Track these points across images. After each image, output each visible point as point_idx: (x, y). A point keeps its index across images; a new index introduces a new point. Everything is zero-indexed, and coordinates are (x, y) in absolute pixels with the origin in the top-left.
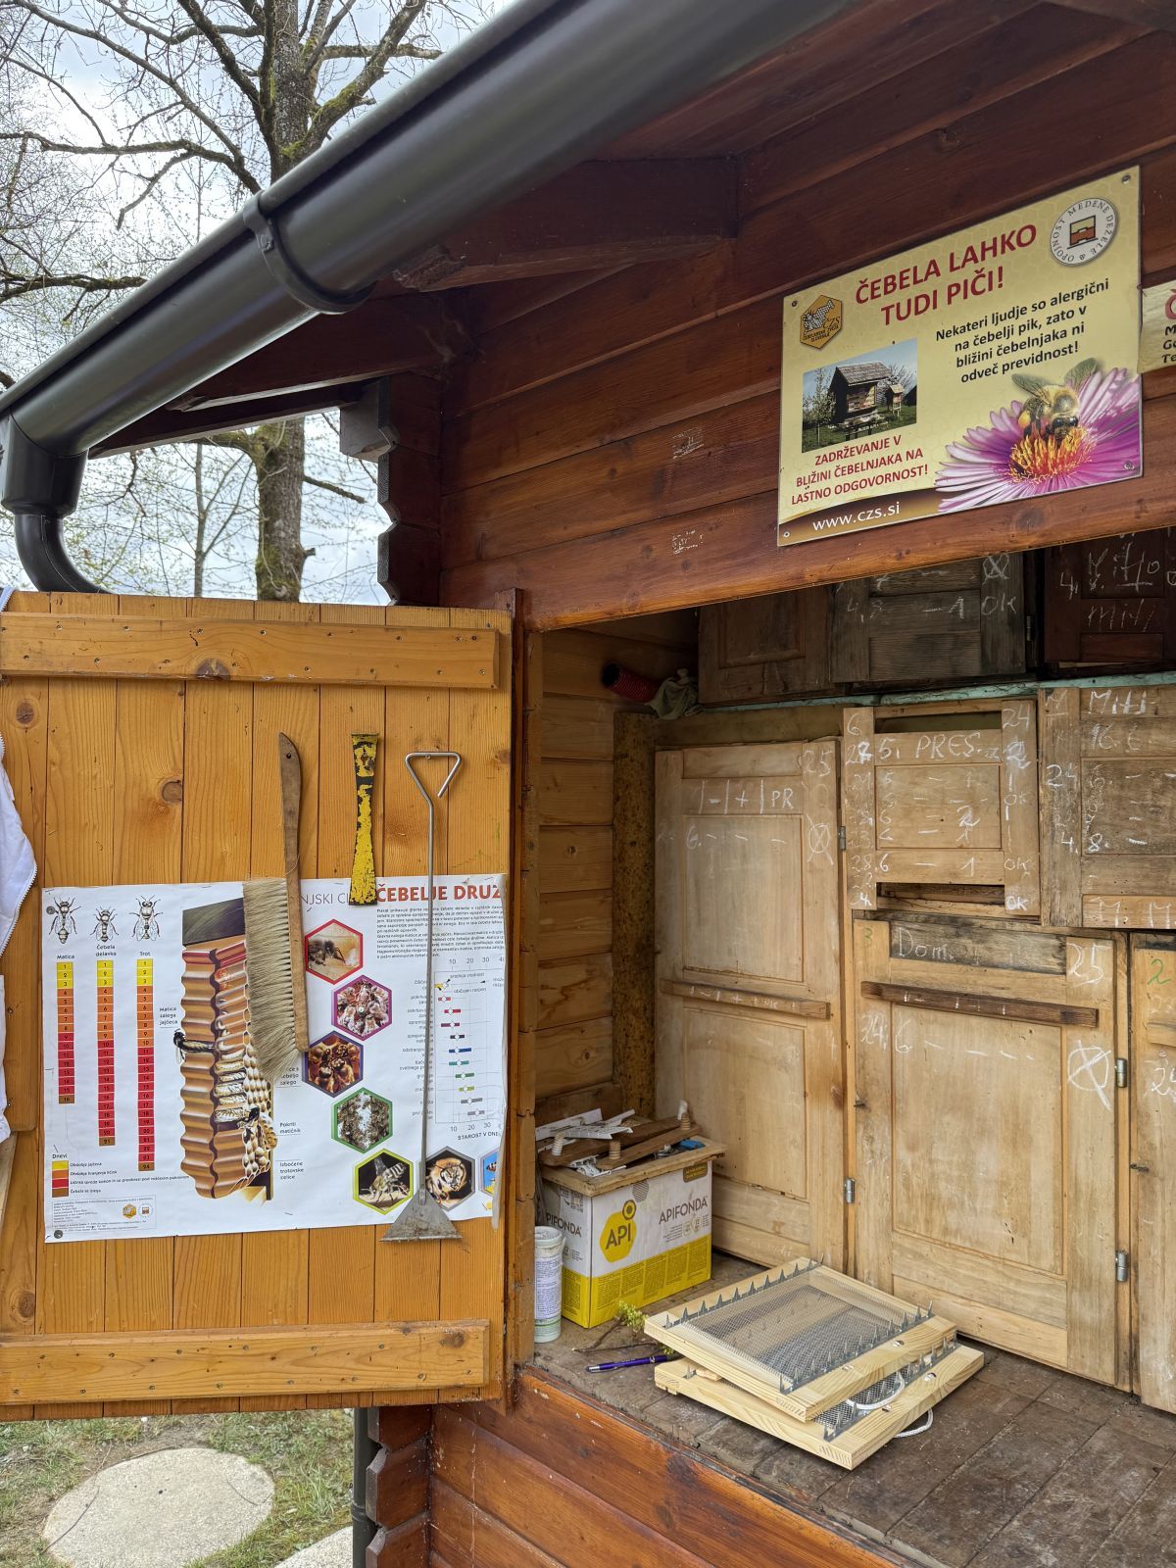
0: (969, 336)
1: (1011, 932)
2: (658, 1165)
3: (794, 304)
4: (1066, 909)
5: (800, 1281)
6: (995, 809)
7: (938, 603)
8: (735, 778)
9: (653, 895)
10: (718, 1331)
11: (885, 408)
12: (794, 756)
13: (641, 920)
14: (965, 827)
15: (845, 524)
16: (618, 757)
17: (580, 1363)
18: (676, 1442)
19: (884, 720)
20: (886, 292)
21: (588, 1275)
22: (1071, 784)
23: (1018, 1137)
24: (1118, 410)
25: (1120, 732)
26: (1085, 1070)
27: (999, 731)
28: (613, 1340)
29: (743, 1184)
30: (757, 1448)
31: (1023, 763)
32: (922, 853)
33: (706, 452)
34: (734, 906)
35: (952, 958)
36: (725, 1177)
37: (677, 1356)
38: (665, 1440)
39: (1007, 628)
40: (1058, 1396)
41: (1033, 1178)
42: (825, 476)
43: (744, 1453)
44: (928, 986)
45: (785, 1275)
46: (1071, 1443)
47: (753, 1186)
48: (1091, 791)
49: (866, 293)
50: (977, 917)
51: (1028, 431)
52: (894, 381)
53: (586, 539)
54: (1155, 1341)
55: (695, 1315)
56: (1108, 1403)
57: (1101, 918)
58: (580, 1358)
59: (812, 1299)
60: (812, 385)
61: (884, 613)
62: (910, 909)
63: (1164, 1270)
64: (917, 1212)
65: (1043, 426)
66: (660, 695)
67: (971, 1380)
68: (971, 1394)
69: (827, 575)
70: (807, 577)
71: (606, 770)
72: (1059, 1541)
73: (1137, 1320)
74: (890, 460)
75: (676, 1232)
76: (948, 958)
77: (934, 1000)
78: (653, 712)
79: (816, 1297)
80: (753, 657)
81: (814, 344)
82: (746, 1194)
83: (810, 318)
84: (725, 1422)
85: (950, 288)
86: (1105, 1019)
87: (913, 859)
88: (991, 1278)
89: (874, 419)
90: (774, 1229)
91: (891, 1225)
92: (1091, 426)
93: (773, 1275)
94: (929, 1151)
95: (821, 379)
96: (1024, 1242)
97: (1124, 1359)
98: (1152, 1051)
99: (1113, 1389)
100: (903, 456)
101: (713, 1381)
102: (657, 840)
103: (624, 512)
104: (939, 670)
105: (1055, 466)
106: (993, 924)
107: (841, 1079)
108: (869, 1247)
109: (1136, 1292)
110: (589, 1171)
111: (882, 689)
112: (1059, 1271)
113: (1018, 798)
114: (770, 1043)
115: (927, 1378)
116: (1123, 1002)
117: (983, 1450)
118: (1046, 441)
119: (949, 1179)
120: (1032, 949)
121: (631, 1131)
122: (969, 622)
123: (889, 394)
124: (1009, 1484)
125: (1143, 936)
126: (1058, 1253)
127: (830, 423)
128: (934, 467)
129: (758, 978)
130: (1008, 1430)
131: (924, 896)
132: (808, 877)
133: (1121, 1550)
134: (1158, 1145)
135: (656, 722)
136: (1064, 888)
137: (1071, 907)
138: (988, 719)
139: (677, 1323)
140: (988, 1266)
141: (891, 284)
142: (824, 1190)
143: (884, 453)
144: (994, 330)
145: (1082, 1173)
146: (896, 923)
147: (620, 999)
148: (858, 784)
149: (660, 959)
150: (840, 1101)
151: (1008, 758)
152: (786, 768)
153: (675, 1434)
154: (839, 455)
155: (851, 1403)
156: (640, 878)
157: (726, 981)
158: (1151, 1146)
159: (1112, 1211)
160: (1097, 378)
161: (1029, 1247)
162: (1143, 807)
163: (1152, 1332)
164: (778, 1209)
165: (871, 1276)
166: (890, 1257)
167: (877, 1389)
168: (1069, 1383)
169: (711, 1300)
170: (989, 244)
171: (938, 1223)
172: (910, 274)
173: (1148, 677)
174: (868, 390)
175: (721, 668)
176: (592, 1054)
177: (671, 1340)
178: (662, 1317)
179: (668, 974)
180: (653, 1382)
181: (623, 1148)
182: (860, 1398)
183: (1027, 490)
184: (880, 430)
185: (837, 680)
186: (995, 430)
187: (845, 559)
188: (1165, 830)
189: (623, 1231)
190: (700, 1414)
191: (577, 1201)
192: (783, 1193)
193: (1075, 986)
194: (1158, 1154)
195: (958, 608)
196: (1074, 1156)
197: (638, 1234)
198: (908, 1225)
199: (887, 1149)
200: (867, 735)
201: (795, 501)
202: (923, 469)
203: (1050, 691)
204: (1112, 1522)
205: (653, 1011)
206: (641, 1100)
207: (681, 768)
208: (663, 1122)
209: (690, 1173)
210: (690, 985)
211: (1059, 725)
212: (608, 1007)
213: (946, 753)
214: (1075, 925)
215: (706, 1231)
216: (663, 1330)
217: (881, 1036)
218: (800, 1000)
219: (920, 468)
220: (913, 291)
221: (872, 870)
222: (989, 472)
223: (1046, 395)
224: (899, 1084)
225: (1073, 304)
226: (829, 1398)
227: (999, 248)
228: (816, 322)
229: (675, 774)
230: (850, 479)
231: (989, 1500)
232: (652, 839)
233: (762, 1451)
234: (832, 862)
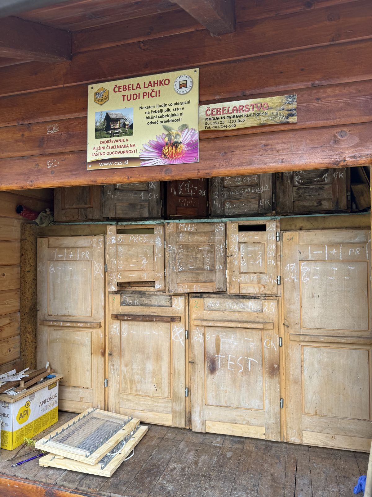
0: (149, 110)
1: (157, 295)
2: (39, 386)
3: (92, 88)
4: (172, 288)
5: (90, 416)
6: (152, 258)
7: (136, 194)
8: (68, 248)
9: (36, 290)
10: (62, 441)
11: (123, 129)
12: (89, 240)
13: (32, 299)
14: (144, 264)
15: (110, 166)
16: (22, 240)
17: (9, 465)
18: (48, 484)
19: (119, 229)
20: (123, 91)
21: (11, 431)
22: (174, 251)
23: (158, 358)
24: (193, 141)
25: (187, 236)
26: (177, 335)
27: (153, 234)
28: (22, 452)
29: (69, 387)
30: (78, 478)
31: (160, 244)
32: (131, 272)
33: (60, 133)
34: (67, 293)
35: (139, 304)
36: (63, 385)
37: (47, 453)
38: (44, 485)
39: (156, 203)
40: (169, 434)
41: (162, 369)
42: (103, 148)
43: (73, 482)
44: (132, 314)
45: (85, 415)
46: (174, 448)
47: (73, 387)
48: (179, 253)
49: (117, 89)
50: (147, 291)
51: (167, 144)
52: (126, 120)
53: (12, 159)
54: (196, 412)
55: (54, 437)
56: (183, 433)
57: (182, 290)
58: (9, 463)
59: (94, 421)
60: (99, 117)
61: (119, 195)
62: (127, 290)
63: (198, 392)
64: (128, 386)
65: (172, 142)
66: (39, 217)
67: (145, 436)
68: (145, 441)
69: (104, 181)
70: (98, 181)
71: (18, 244)
72: (173, 481)
73: (191, 407)
74: (125, 146)
75: (46, 408)
76: (138, 304)
77: (134, 318)
78: (36, 224)
79: (95, 420)
80: (74, 206)
81: (99, 103)
82: (71, 390)
83: (98, 94)
84: (66, 472)
85: (144, 93)
86: (183, 319)
87: (128, 274)
88: (150, 403)
89: (119, 132)
90: (80, 400)
91: (119, 392)
92: (185, 145)
93: (81, 416)
94: (132, 366)
95: (101, 115)
96: (160, 390)
97: (187, 419)
98: (195, 327)
99: (184, 429)
100: (129, 146)
101: (61, 459)
102: (38, 270)
103: (28, 150)
104: (136, 215)
105: (175, 155)
106: (151, 293)
107: (104, 347)
108: (112, 400)
109: (190, 399)
110: (12, 393)
111: (118, 220)
112: (170, 397)
113: (159, 255)
114: (80, 338)
115: (132, 439)
116: (187, 314)
117: (149, 458)
118: (172, 147)
119: (138, 374)
120: (162, 300)
121: (28, 376)
122: (145, 200)
123: (124, 125)
124: (158, 467)
125: (192, 294)
126: (169, 391)
127: (105, 131)
128: (139, 151)
129: (76, 316)
130: (156, 449)
131: (131, 285)
132: (94, 281)
133: (190, 478)
134: (196, 354)
135: (37, 227)
136: (172, 282)
137: (174, 287)
138: (150, 231)
139: (47, 441)
140: (149, 399)
141: (125, 88)
142: (97, 384)
143: (123, 144)
144: (157, 110)
145: (176, 366)
146: (123, 295)
147: (23, 329)
148: (111, 251)
149: (39, 313)
150: (103, 354)
151: (156, 243)
152: (86, 245)
153: (48, 482)
154: (108, 142)
155: (109, 454)
156: (31, 284)
157: (64, 318)
158: (195, 355)
159: (184, 376)
160: (187, 130)
161: (161, 391)
162: (193, 257)
163: (195, 410)
164: (82, 393)
165: (113, 409)
166: (119, 402)
167: (117, 447)
168: (172, 430)
169: (59, 430)
170: (156, 82)
171: (134, 388)
172: (131, 86)
173: (194, 220)
174: (117, 122)
175: (62, 209)
176: (12, 350)
177: (44, 448)
178: (41, 441)
179: (42, 318)
180: (38, 464)
181: (25, 382)
182: (112, 452)
183: (166, 162)
184: (121, 136)
185: (105, 216)
186: (157, 141)
187: (110, 177)
188: (198, 264)
189: (25, 412)
190: (56, 472)
191: (7, 405)
192: (83, 387)
193: (175, 310)
194: (196, 357)
195: (142, 196)
196: (174, 361)
197: (31, 412)
198: (125, 391)
199: (118, 367)
200: (114, 234)
201: (93, 155)
202: (135, 151)
203: (169, 223)
204: (187, 470)
205: (36, 331)
206: (31, 363)
207: (47, 244)
208: (40, 370)
209: (50, 387)
210: (51, 321)
211: (171, 233)
212: (18, 332)
213: (138, 241)
214: (175, 292)
215: (56, 405)
216: (42, 445)
217: (117, 331)
218: (91, 323)
219: (134, 150)
220: (132, 92)
221: (116, 278)
222: (156, 155)
223: (173, 133)
224: (122, 346)
225: (180, 106)
226: (102, 455)
227: (159, 84)
228: (100, 95)
229: (45, 246)
230: (112, 150)
231: (152, 474)
232: (36, 270)
233: (79, 479)
234: (102, 276)
